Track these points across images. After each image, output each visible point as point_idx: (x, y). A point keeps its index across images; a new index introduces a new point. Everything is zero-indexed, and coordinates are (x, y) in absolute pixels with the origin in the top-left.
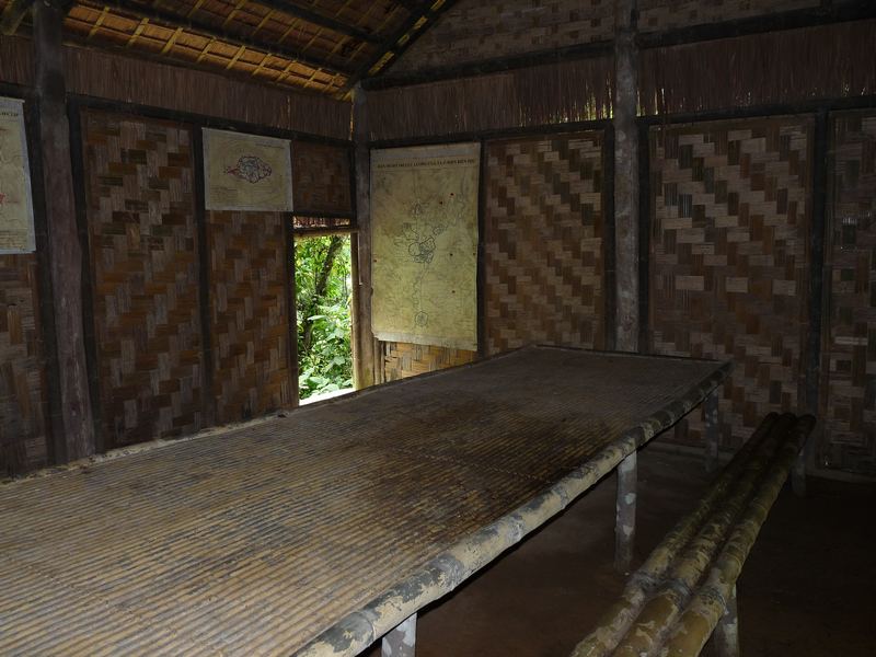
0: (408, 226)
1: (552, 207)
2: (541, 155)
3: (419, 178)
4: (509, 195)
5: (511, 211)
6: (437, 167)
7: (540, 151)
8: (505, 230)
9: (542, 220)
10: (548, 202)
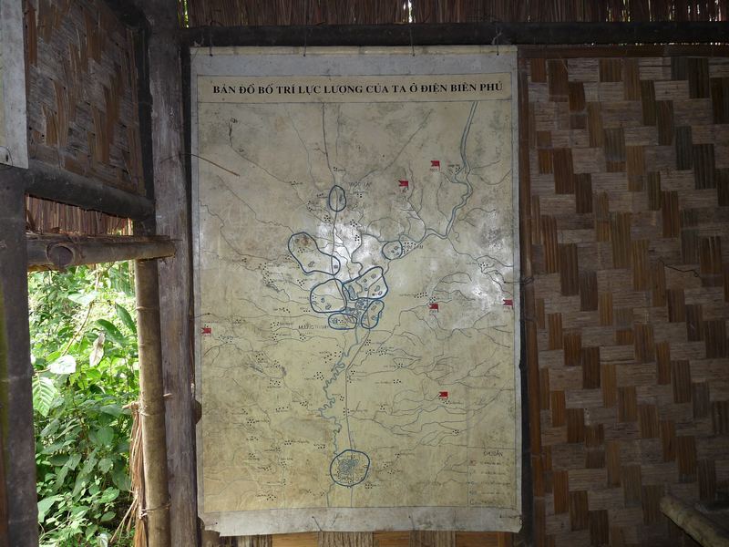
0: (307, 239)
1: (674, 195)
2: (648, 87)
3: (340, 123)
4: (579, 168)
5: (585, 204)
6: (391, 97)
7: (644, 77)
8: (573, 247)
9: (654, 223)
10: (667, 185)
